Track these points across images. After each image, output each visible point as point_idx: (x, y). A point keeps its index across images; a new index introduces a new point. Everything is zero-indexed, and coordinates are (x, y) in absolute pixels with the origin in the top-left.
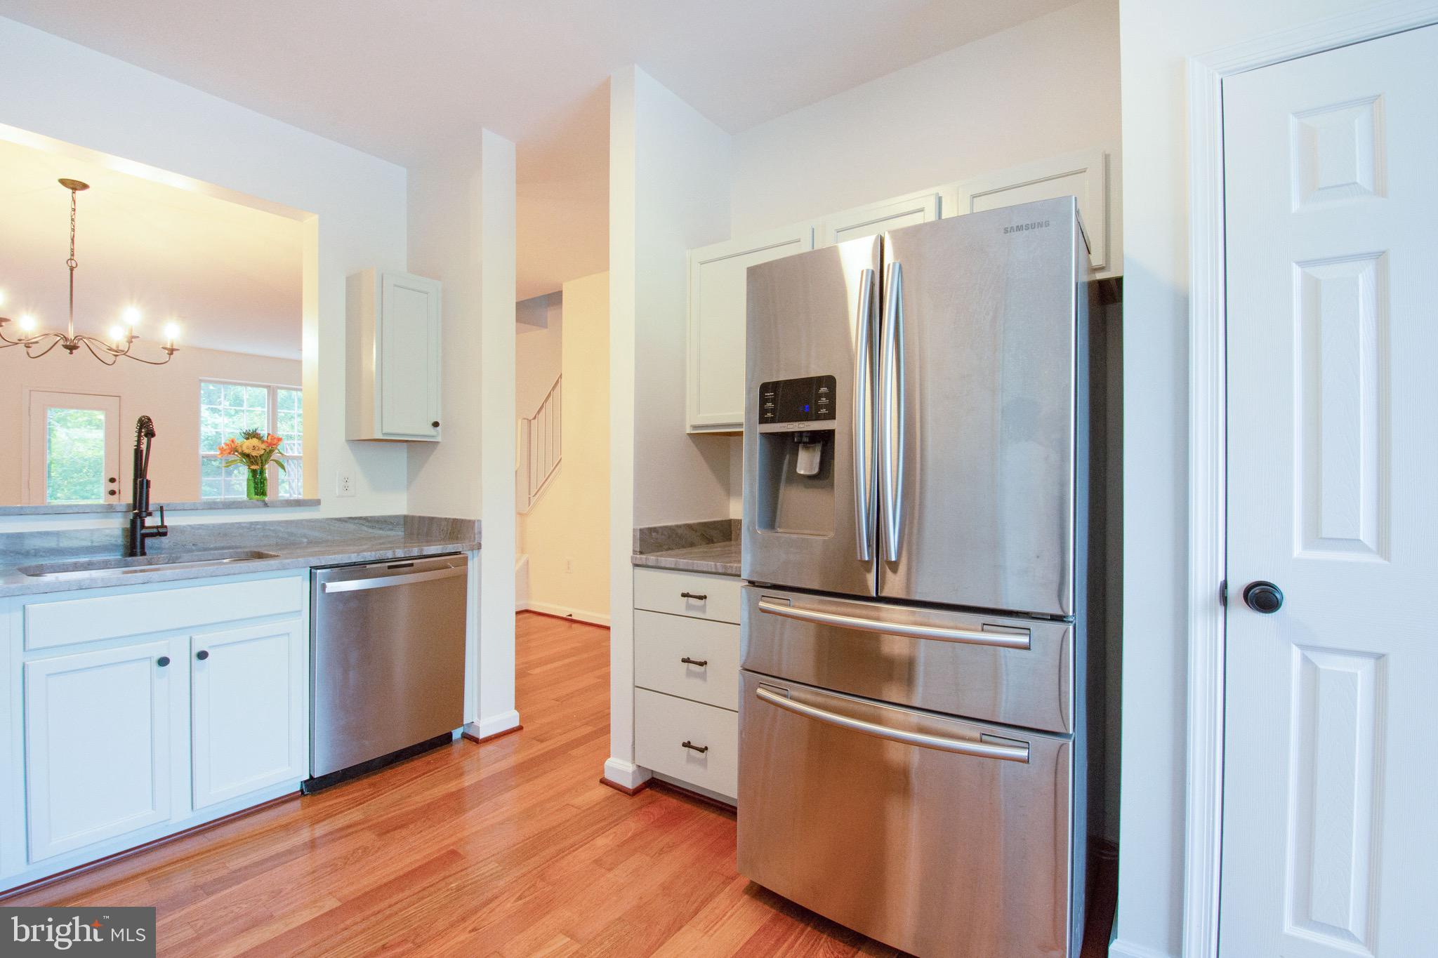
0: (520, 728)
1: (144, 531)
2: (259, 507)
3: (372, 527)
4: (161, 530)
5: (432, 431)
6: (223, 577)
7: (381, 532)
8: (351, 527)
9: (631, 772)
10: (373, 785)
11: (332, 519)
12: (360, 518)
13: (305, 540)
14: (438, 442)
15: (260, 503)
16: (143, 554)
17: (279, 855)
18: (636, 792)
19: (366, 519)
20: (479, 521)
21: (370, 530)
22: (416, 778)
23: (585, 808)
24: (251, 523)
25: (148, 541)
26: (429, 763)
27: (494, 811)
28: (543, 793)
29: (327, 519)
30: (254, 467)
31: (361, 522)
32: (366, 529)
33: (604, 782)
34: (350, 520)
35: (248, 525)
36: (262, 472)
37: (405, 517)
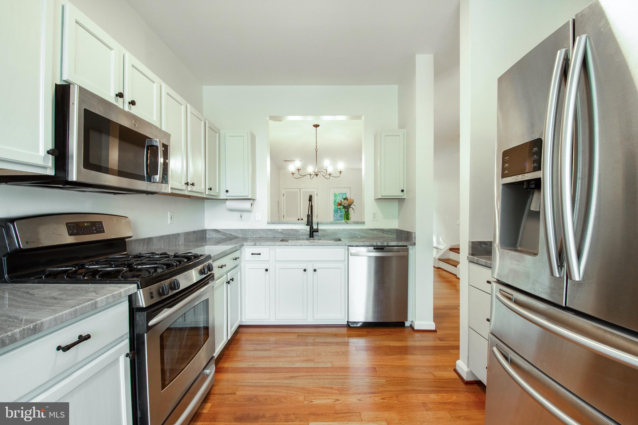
0: (435, 331)
1: (313, 230)
2: (345, 224)
3: (383, 233)
4: (317, 230)
5: (401, 194)
6: (317, 246)
7: (387, 235)
8: (375, 232)
9: (466, 371)
10: (368, 332)
11: (369, 229)
12: (379, 229)
13: (360, 236)
14: (405, 198)
15: (345, 223)
16: (313, 237)
17: (328, 343)
18: (468, 383)
19: (381, 230)
20: (415, 233)
21: (383, 234)
22: (382, 335)
23: (437, 378)
24: (343, 229)
25: (314, 233)
26: (391, 331)
27: (400, 360)
28: (424, 362)
29: (367, 229)
30: (346, 210)
31: (379, 231)
32: (381, 233)
33: (455, 370)
34: (376, 230)
35: (342, 230)
36: (348, 212)
37: (397, 230)
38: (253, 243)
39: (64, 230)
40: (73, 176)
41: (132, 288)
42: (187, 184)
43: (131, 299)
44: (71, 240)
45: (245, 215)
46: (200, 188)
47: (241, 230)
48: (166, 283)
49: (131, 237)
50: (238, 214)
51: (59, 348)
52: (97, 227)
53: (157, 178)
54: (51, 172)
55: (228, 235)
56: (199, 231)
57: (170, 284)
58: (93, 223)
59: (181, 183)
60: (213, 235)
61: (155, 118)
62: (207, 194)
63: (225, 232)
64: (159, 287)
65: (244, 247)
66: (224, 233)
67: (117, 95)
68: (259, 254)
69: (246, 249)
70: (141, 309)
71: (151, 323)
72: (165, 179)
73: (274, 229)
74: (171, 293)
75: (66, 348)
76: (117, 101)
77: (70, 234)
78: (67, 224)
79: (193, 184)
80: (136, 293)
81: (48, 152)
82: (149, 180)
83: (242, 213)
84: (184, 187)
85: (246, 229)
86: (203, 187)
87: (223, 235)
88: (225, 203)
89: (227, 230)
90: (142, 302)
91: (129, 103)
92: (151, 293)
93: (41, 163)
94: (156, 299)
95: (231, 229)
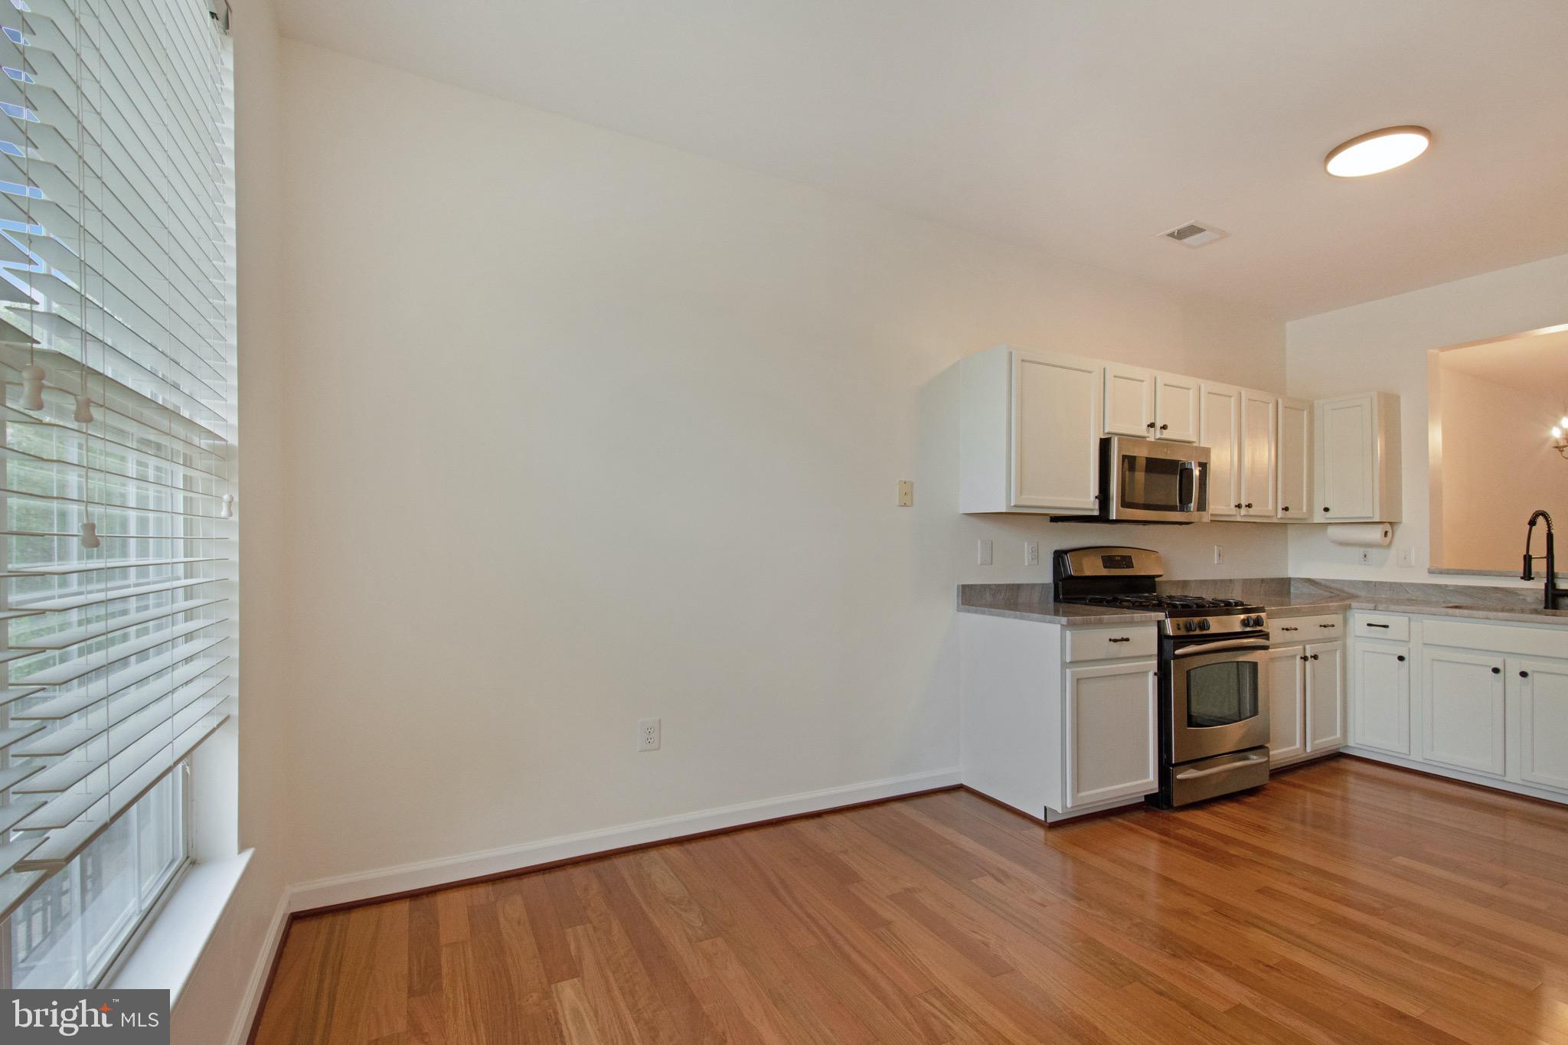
1: (1555, 592)
16: (1552, 607)
38: (1372, 606)
39: (1099, 562)
40: (1113, 516)
41: (1161, 616)
42: (1239, 506)
43: (1160, 625)
44: (1105, 572)
45: (1373, 553)
46: (1266, 508)
47: (1363, 582)
48: (1196, 620)
49: (1161, 576)
50: (1361, 551)
51: (1110, 640)
52: (1127, 562)
53: (1193, 505)
54: (1096, 513)
55: (1336, 592)
56: (1273, 580)
57: (1199, 623)
58: (1124, 558)
59: (1228, 505)
60: (1304, 590)
61: (1191, 432)
62: (1279, 517)
63: (1328, 584)
64: (1186, 622)
65: (1353, 611)
66: (1327, 587)
67: (1149, 426)
68: (1386, 626)
69: (1356, 615)
70: (1169, 637)
71: (1178, 652)
72: (1202, 506)
73: (1446, 586)
74: (1198, 632)
75: (1115, 641)
76: (1148, 432)
77: (1105, 567)
78: (1102, 557)
79: (1249, 506)
80: (1164, 621)
81: (1096, 497)
82: (1182, 510)
83: (1369, 550)
84: (1233, 511)
85: (1376, 582)
86: (1271, 506)
87: (1326, 591)
88: (1326, 529)
89: (1333, 581)
90: (1170, 631)
91: (1161, 428)
92: (1178, 625)
93: (1091, 507)
94: (1183, 632)
95: (1340, 580)
